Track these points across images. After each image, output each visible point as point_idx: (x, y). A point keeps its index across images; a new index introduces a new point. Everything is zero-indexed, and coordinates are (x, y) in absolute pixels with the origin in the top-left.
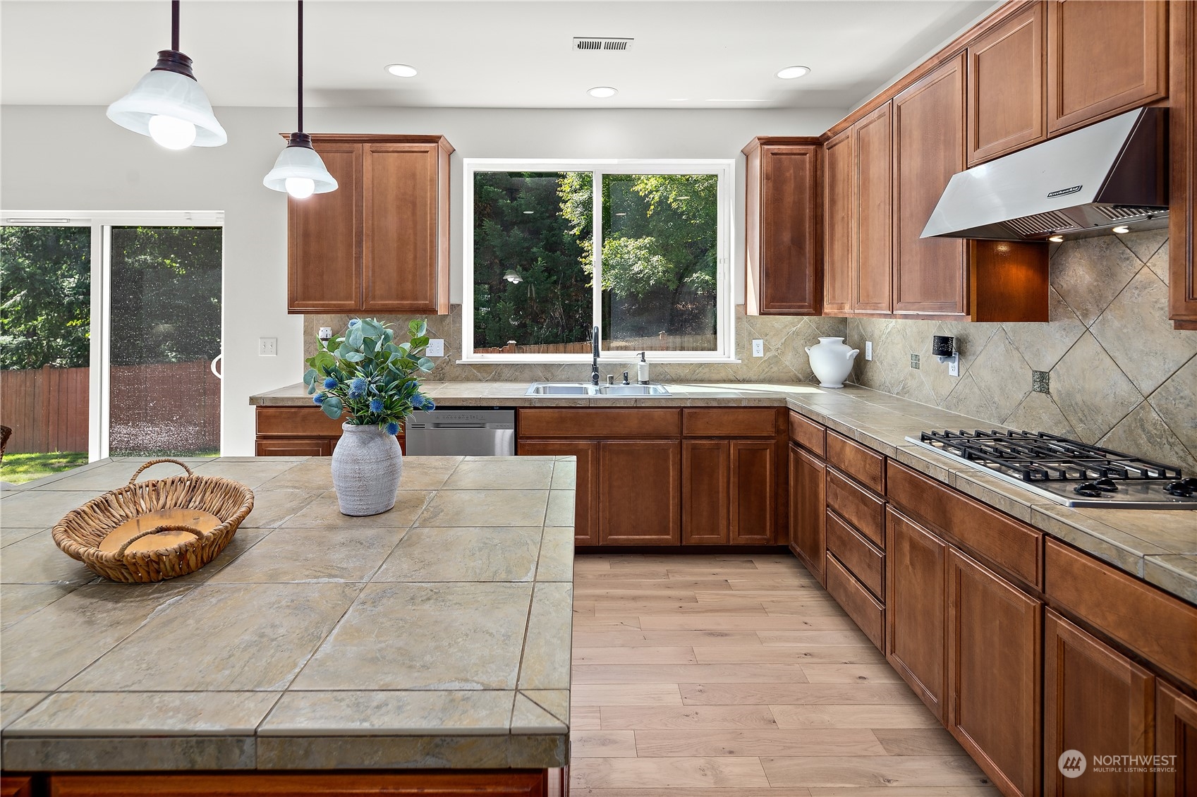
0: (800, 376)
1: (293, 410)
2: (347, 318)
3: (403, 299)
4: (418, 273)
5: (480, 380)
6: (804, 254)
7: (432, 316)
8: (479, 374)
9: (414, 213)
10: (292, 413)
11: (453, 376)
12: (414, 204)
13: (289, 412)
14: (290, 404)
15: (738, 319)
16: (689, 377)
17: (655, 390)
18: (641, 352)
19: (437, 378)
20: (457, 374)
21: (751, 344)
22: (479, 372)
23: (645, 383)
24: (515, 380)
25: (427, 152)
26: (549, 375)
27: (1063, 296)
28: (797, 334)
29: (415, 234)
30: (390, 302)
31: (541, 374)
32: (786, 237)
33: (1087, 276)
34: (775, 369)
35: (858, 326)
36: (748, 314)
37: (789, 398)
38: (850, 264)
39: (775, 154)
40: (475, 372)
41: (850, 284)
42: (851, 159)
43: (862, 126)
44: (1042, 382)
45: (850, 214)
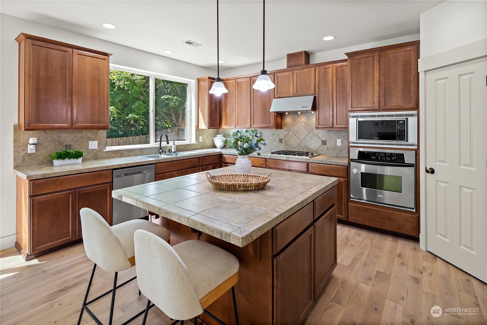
0: (210, 146)
1: (55, 178)
2: (43, 132)
3: (93, 123)
4: (100, 112)
5: (114, 157)
6: (217, 111)
7: (92, 131)
8: (114, 155)
9: (99, 85)
10: (54, 180)
11: (102, 157)
12: (99, 82)
13: (52, 180)
14: (53, 176)
15: (196, 130)
16: (184, 149)
17: (181, 154)
18: (173, 142)
19: (94, 159)
20: (104, 156)
21: (199, 138)
22: (114, 154)
23: (175, 152)
24: (129, 156)
25: (105, 60)
26: (141, 153)
27: (285, 124)
28: (209, 134)
29: (99, 95)
30: (87, 125)
31: (138, 153)
32: (213, 106)
33: (290, 121)
34: (204, 145)
35: (224, 131)
36: (199, 128)
37: (222, 151)
38: (234, 115)
39: (211, 82)
40: (112, 154)
41: (234, 120)
42: (234, 88)
43: (238, 80)
44: (281, 141)
45: (234, 102)
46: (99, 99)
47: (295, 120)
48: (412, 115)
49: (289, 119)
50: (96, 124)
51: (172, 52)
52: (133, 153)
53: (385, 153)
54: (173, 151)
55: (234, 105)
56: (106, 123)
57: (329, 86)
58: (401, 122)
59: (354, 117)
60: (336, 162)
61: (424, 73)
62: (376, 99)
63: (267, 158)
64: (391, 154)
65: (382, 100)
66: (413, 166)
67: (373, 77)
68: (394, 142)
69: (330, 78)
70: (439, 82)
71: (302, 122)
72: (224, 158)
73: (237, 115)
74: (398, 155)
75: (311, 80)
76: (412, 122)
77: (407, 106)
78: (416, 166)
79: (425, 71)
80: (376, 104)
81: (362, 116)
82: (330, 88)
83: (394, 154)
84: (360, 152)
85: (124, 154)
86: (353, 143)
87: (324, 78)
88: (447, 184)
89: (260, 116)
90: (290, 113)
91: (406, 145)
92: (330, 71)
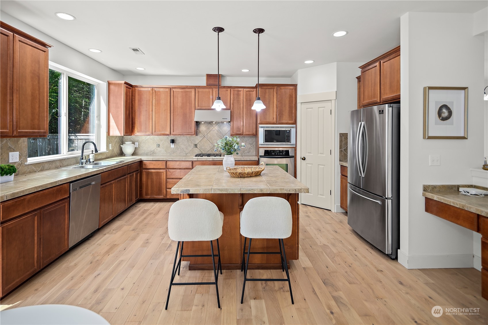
3: (34, 129)
5: (36, 172)
6: (130, 118)
8: (35, 169)
9: (39, 82)
11: (23, 172)
12: (39, 78)
15: (107, 137)
20: (25, 171)
21: (109, 145)
22: (35, 167)
25: (45, 52)
26: (61, 164)
27: (200, 131)
30: (28, 131)
31: (59, 165)
35: (130, 138)
36: (110, 135)
37: (142, 158)
38: (151, 122)
39: (126, 87)
40: (33, 167)
41: (151, 127)
42: (151, 96)
43: (156, 90)
44: (196, 146)
45: (151, 110)
46: (39, 99)
47: (208, 128)
48: (293, 127)
49: (204, 128)
50: (36, 130)
51: (100, 52)
52: (54, 165)
53: (280, 150)
54: (91, 160)
55: (151, 112)
56: (45, 129)
57: (241, 104)
58: (288, 131)
59: (262, 127)
60: (250, 159)
61: (300, 103)
62: (275, 116)
63: (194, 161)
64: (283, 151)
65: (278, 117)
66: (293, 157)
67: (273, 102)
68: (284, 143)
69: (242, 99)
70: (308, 110)
71: (215, 130)
72: (145, 165)
73: (154, 123)
74: (286, 151)
75: (227, 98)
76: (293, 131)
77: (290, 122)
78: (294, 157)
79: (301, 103)
80: (275, 119)
81: (267, 127)
82: (242, 105)
83: (284, 150)
84: (265, 151)
85: (45, 167)
86: (261, 145)
87: (237, 98)
88: (312, 165)
89: (181, 124)
90: (206, 123)
91: (290, 145)
92: (241, 93)
